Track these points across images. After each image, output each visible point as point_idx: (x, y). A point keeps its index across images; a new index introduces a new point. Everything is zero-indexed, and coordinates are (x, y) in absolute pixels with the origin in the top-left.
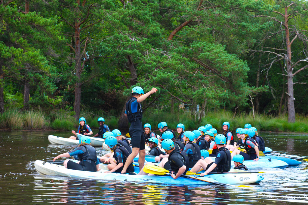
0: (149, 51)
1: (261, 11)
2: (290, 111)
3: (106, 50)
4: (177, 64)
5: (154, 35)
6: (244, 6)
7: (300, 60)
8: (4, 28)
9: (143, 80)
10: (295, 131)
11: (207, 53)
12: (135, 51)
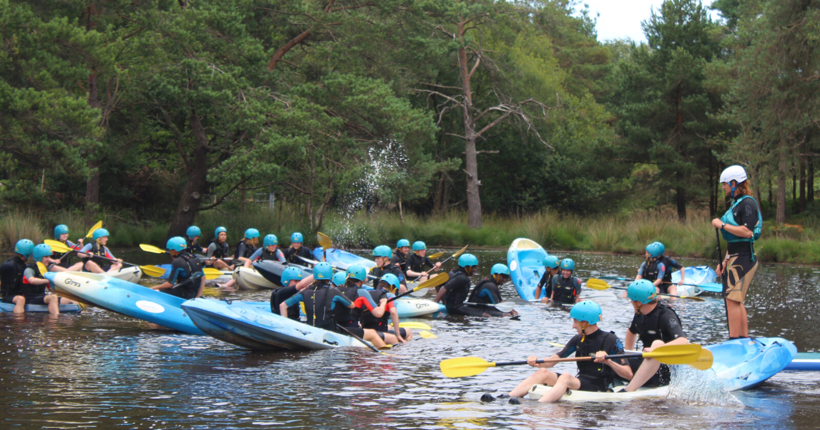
0: (246, 92)
1: (448, 15)
2: (471, 206)
3: (170, 90)
4: (305, 118)
5: (253, 60)
6: (420, 5)
7: (491, 109)
8: (14, 52)
9: (244, 150)
10: (484, 244)
11: (361, 96)
12: (225, 93)
